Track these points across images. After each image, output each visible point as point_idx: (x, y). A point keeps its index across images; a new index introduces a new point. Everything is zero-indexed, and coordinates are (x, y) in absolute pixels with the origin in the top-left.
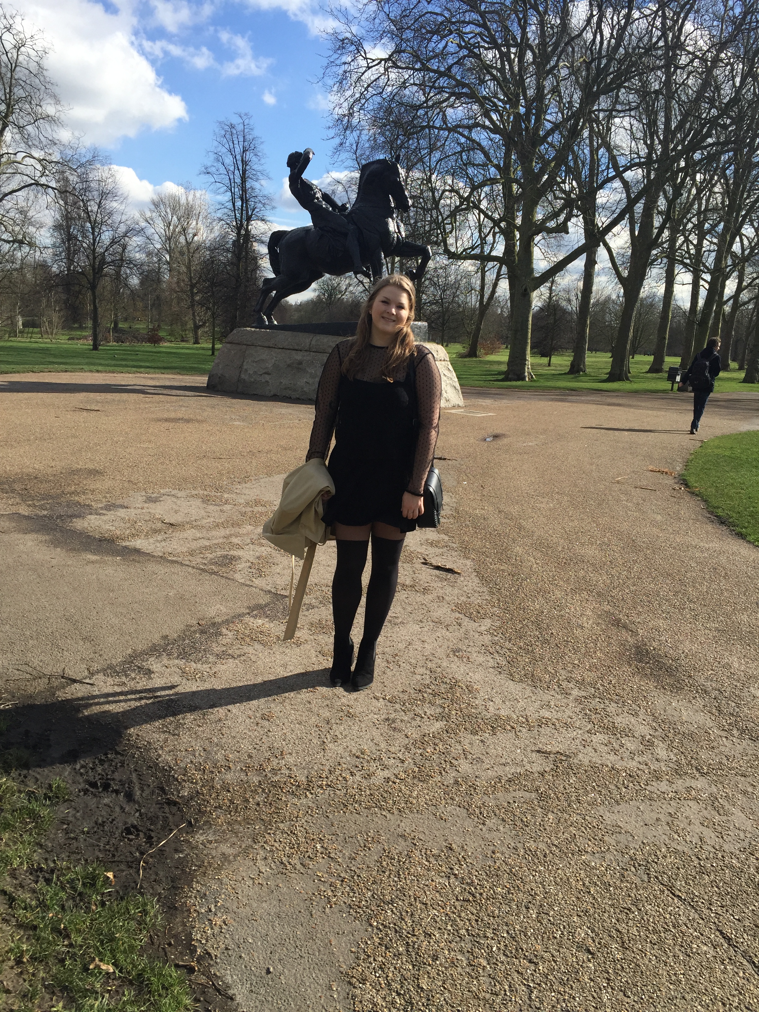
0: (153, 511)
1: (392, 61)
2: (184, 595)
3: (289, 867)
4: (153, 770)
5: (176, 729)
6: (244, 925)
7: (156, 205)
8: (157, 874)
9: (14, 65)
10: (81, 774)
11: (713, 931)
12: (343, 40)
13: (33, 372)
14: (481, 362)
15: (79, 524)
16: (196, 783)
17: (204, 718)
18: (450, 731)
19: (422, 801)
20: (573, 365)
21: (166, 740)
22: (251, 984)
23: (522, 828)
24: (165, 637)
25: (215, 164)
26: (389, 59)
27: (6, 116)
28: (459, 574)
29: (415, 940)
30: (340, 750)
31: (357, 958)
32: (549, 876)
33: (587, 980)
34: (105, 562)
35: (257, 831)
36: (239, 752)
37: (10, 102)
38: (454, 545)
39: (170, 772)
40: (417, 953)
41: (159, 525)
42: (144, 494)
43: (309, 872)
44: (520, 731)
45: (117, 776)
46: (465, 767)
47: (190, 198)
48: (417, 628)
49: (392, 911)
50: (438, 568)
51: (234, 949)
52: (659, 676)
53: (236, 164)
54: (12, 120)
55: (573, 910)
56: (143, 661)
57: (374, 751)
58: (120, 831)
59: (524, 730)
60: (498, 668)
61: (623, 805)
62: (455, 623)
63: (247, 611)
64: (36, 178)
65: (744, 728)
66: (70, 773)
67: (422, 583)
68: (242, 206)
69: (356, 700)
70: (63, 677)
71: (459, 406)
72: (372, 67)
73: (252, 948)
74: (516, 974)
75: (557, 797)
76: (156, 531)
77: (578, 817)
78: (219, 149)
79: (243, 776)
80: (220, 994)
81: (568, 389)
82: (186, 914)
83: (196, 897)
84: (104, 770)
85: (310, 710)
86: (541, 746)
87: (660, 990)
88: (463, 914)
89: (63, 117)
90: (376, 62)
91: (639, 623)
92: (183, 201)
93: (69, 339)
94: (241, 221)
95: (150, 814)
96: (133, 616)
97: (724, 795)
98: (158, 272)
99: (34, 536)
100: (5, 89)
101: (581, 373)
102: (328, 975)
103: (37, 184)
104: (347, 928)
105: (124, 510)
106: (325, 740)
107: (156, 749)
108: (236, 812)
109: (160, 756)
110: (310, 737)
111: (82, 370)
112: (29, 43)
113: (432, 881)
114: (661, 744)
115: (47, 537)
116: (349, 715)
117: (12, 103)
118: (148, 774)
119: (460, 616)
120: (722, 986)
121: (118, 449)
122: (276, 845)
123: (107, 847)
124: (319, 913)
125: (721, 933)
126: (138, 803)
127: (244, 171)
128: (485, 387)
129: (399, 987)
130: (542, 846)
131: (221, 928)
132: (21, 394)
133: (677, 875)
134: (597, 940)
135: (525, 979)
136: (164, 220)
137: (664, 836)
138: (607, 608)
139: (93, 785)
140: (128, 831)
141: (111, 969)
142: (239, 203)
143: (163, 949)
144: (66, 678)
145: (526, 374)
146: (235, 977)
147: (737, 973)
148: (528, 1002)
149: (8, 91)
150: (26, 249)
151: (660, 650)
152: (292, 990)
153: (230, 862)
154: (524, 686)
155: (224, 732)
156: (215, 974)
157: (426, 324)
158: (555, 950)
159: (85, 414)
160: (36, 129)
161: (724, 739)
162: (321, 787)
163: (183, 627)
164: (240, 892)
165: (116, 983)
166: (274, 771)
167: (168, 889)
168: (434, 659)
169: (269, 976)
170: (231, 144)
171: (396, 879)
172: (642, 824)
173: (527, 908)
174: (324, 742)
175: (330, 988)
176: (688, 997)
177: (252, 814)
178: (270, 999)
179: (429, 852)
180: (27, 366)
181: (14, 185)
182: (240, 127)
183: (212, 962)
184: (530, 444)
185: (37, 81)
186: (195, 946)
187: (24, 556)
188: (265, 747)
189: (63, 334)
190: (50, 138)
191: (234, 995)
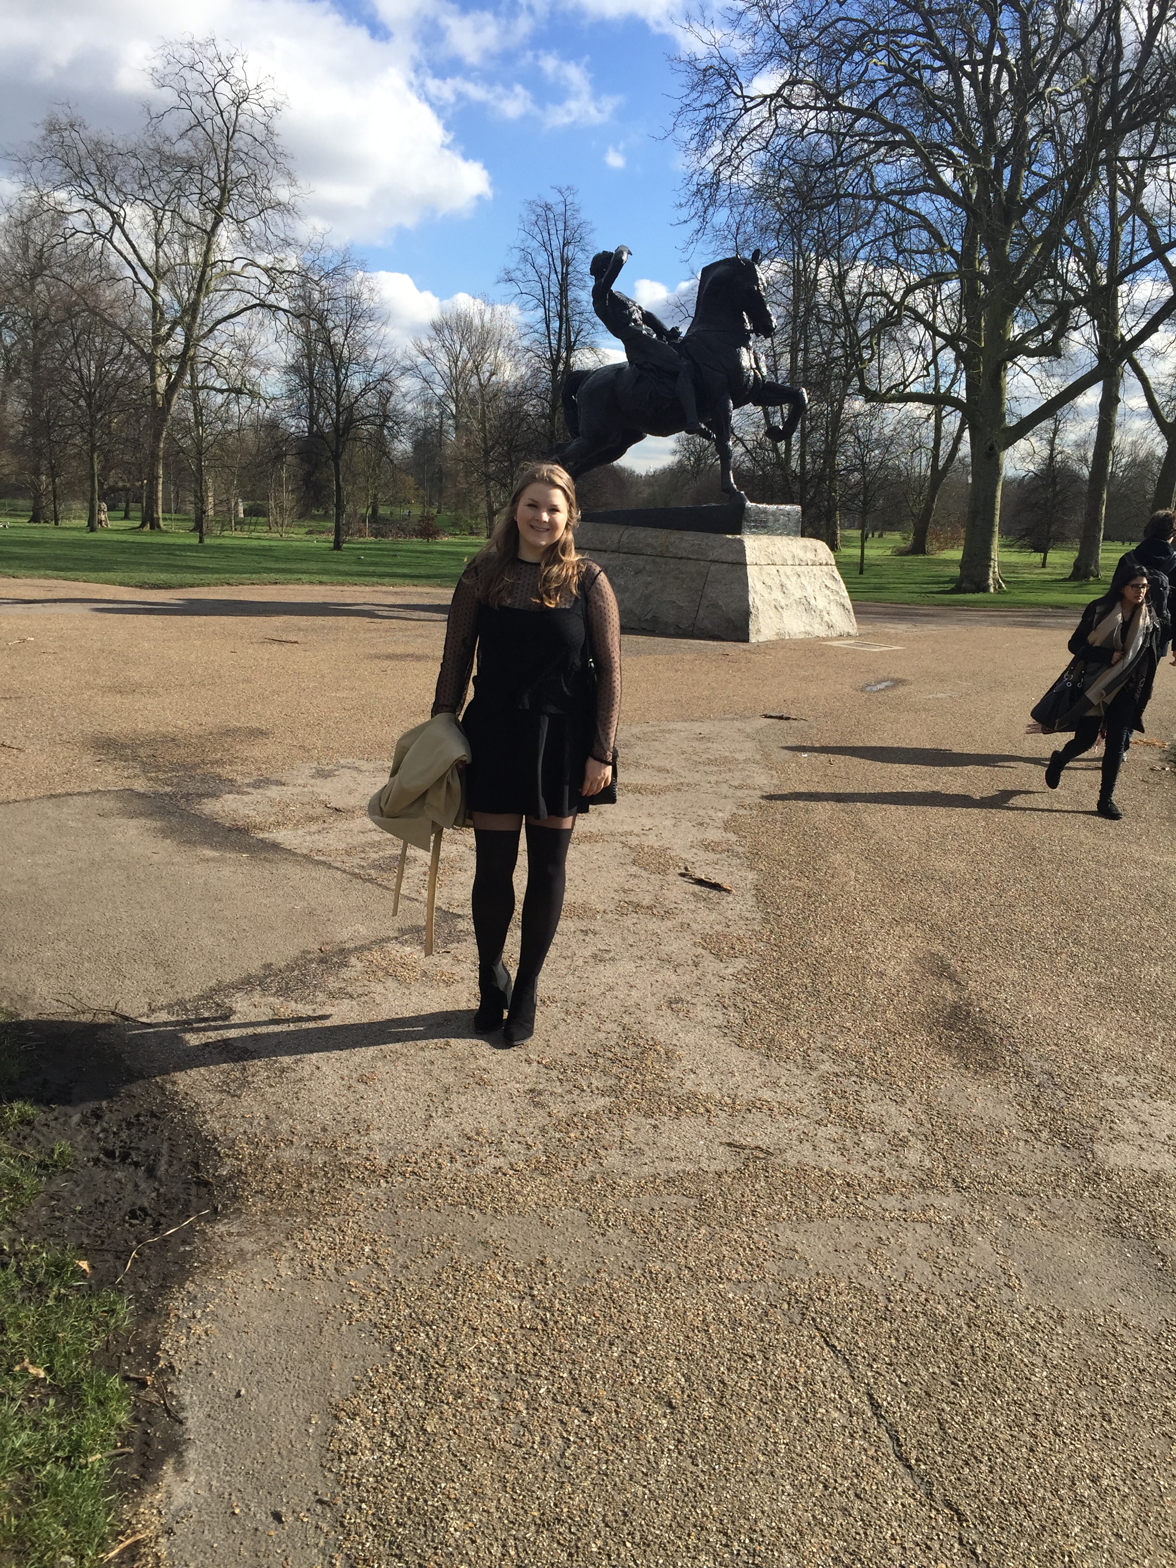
0: (319, 790)
1: (783, 98)
2: (315, 909)
3: (318, 1271)
4: (193, 1140)
5: (238, 1088)
6: (230, 1337)
7: (438, 329)
8: (148, 1269)
9: (231, 130)
10: (99, 1140)
11: (859, 1395)
12: (705, 70)
13: (228, 584)
14: (930, 561)
15: (210, 807)
16: (241, 1160)
17: (280, 1076)
18: (615, 1110)
19: (532, 1200)
20: (1077, 566)
21: (221, 1102)
22: (212, 1407)
23: (654, 1243)
24: (268, 966)
25: (521, 267)
26: (778, 94)
27: (220, 207)
28: (729, 891)
29: (442, 1371)
30: (449, 1128)
31: (358, 1388)
32: (661, 1306)
33: (649, 1439)
34: (222, 860)
35: (296, 1225)
36: (311, 1123)
37: (226, 185)
38: (741, 849)
39: (213, 1143)
40: (437, 1389)
41: (320, 810)
42: (315, 764)
43: (342, 1279)
44: (717, 1116)
45: (143, 1144)
46: (613, 1159)
47: (487, 317)
48: (631, 967)
49: (427, 1335)
50: (700, 882)
51: (206, 1365)
52: (968, 1050)
53: (552, 266)
54: (229, 212)
55: (674, 1351)
56: (226, 996)
57: (496, 1132)
58: (122, 1213)
59: (724, 1115)
60: (726, 1029)
61: (818, 1222)
62: (690, 962)
63: (396, 935)
64: (262, 296)
65: (1062, 1129)
66: (85, 1137)
67: (666, 902)
68: (560, 328)
69: (499, 1062)
70: (113, 1013)
71: (849, 635)
72: (751, 108)
73: (229, 1366)
74: (558, 1424)
75: (725, 1207)
76: (311, 819)
77: (743, 1235)
78: (527, 244)
79: (306, 1155)
80: (169, 1415)
81: (1052, 607)
82: (163, 1318)
83: (183, 1300)
84: (129, 1136)
85: (429, 1073)
86: (737, 1138)
87: (743, 1461)
88: (520, 1346)
89: (299, 203)
90: (759, 100)
91: (977, 972)
92: (477, 322)
93: (307, 533)
94: (558, 351)
95: (169, 1196)
96: (235, 935)
97: (977, 1218)
98: (441, 432)
99: (143, 821)
100: (219, 166)
101: (1092, 579)
102: (312, 1405)
103: (263, 305)
104: (359, 1351)
105: (279, 788)
106: (434, 1114)
107: (204, 1113)
108: (280, 1199)
109: (206, 1122)
110: (413, 1109)
111: (299, 581)
112: (254, 96)
113: (498, 1301)
114: (919, 1145)
115: (158, 824)
116: (482, 1083)
117: (229, 186)
118: (184, 1144)
119: (703, 952)
120: (836, 1464)
121: (302, 700)
122: (313, 1243)
123: (99, 1232)
124: (331, 1331)
125: (871, 1397)
126: (160, 1181)
127: (565, 276)
128: (914, 603)
129: (396, 1426)
130: (670, 1268)
131: (200, 1338)
132: (196, 618)
133: (845, 1318)
134: (687, 1392)
135: (567, 1431)
136: (449, 352)
137: (853, 1267)
138: (937, 947)
139: (110, 1154)
140: (133, 1215)
141: (42, 1374)
142: (555, 325)
143: (119, 1357)
144: (118, 1015)
145: (991, 581)
146: (195, 1398)
147: (865, 1450)
148: (558, 1458)
149: (222, 168)
150: (246, 401)
151: (989, 1012)
152: (260, 1419)
153: (244, 1260)
154: (753, 1054)
155: (300, 1095)
156: (171, 1393)
157: (798, 508)
158: (625, 1398)
159: (275, 647)
160: (262, 224)
161: (1021, 1143)
162: (403, 1174)
163: (297, 953)
164: (241, 1298)
165: (42, 1390)
166: (349, 1151)
167: (155, 1288)
168: (638, 1011)
169: (238, 1400)
170: (545, 234)
171: (450, 1296)
172: (831, 1249)
173: (611, 1344)
174: (431, 1116)
175: (308, 1421)
176: (778, 1472)
177: (297, 1203)
178: (228, 1427)
179: (511, 1265)
180: (222, 576)
181: (230, 307)
182: (560, 209)
183: (172, 1378)
184: (940, 695)
185: (264, 152)
186: (159, 1358)
187: (118, 848)
188: (349, 1118)
189: (300, 526)
190: (282, 236)
191: (186, 1418)
